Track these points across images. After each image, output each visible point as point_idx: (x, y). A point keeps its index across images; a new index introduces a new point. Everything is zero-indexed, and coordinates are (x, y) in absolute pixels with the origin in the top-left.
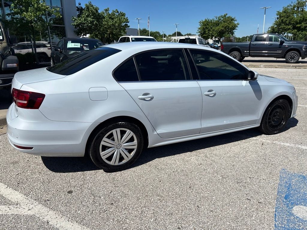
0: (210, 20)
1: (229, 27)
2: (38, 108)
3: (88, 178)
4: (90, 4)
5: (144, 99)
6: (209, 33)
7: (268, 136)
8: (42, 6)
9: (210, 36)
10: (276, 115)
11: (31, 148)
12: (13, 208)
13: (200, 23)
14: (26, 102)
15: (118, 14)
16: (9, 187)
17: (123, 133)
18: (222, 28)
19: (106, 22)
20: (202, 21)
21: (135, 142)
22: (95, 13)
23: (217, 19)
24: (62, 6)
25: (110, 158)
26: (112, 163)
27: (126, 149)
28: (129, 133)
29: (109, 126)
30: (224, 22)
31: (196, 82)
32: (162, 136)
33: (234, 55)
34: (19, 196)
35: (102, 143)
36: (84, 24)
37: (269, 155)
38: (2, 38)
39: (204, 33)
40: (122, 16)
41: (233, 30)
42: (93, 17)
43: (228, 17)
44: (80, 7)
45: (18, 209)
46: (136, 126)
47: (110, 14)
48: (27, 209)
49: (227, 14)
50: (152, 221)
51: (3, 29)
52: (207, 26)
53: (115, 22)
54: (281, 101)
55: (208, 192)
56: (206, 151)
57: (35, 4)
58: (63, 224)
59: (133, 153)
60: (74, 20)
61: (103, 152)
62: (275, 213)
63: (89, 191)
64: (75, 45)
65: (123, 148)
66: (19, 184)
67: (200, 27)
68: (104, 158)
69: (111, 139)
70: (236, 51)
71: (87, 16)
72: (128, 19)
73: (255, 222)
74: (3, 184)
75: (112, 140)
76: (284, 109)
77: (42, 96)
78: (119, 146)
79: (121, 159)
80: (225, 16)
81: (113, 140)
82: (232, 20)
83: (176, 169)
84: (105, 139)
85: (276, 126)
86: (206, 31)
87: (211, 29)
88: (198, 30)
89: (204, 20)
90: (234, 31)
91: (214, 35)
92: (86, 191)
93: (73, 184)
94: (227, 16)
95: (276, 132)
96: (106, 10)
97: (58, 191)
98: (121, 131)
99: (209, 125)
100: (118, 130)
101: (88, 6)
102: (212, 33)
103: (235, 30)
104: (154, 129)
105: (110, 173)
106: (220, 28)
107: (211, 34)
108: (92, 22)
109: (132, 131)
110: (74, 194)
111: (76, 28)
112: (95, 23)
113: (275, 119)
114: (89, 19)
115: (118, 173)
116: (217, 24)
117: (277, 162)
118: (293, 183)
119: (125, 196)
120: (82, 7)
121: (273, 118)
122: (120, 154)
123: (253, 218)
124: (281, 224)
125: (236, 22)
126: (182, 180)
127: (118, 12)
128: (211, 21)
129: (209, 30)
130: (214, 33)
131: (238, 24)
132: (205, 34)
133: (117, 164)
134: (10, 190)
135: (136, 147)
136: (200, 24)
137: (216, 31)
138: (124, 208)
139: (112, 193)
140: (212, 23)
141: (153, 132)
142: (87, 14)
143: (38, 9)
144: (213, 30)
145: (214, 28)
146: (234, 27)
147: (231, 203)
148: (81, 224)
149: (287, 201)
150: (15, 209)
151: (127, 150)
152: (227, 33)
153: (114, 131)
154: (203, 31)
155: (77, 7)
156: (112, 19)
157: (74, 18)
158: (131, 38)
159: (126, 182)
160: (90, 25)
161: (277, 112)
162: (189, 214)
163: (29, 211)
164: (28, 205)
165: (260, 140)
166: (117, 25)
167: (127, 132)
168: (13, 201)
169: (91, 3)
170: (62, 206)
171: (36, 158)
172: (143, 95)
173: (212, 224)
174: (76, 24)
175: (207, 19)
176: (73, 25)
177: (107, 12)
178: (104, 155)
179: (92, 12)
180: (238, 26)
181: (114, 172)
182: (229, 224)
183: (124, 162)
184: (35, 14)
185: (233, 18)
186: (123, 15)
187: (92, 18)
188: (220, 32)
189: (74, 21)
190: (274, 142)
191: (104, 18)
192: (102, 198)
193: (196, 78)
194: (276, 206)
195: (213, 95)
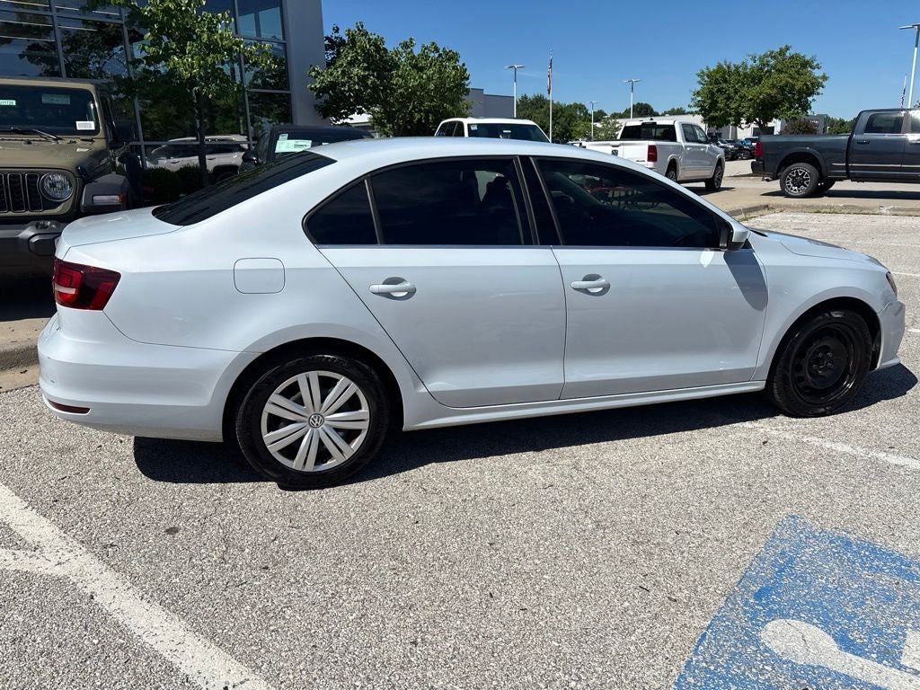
0: (734, 65)
1: (793, 86)
2: (101, 307)
3: (231, 499)
4: (359, 30)
5: (388, 295)
6: (729, 107)
7: (794, 420)
8: (221, 39)
9: (730, 115)
10: (822, 359)
11: (85, 410)
12: (23, 556)
13: (701, 75)
14: (72, 291)
15: (437, 55)
16: (31, 508)
17: (327, 385)
18: (769, 91)
19: (400, 80)
20: (706, 71)
21: (363, 411)
22: (372, 55)
23: (758, 62)
24: (284, 38)
25: (291, 451)
26: (295, 464)
27: (337, 430)
28: (345, 387)
29: (287, 364)
30: (780, 71)
31: (550, 250)
32: (443, 401)
33: (797, 175)
34: (46, 529)
35: (269, 409)
36: (343, 85)
37: (768, 476)
38: (93, 128)
39: (713, 105)
40: (449, 60)
41: (810, 95)
42: (365, 65)
43: (792, 57)
44: (336, 38)
45: (34, 560)
46: (367, 367)
47: (414, 57)
48: (54, 561)
49: (787, 48)
50: (351, 618)
51: (99, 103)
52: (724, 85)
53: (428, 77)
54: (836, 315)
55: (536, 561)
56: (584, 452)
57: (203, 32)
58: (126, 605)
59: (357, 443)
60: (313, 74)
61: (272, 433)
62: (704, 631)
63: (221, 531)
64: (296, 146)
65: (327, 425)
66: (56, 501)
67: (699, 87)
68: (273, 449)
69: (293, 398)
70: (803, 162)
71: (351, 64)
72: (466, 70)
73: (632, 648)
74: (19, 500)
75: (295, 401)
76: (852, 340)
77: (113, 277)
78: (316, 420)
79: (323, 455)
80: (782, 52)
81: (300, 402)
82: (806, 64)
83: (473, 495)
84: (275, 397)
85: (826, 392)
86: (719, 99)
87: (736, 93)
88: (693, 99)
89: (713, 67)
90: (810, 99)
91: (744, 113)
92: (212, 531)
93: (188, 510)
94: (788, 54)
95: (823, 410)
96: (405, 46)
97: (143, 525)
98: (321, 378)
99: (590, 376)
100: (314, 375)
101: (353, 35)
102: (739, 106)
103: (815, 97)
104: (419, 379)
105: (292, 493)
106: (764, 90)
107: (736, 109)
108: (363, 80)
109: (353, 380)
110: (179, 535)
111: (321, 97)
112: (369, 82)
113: (821, 370)
114: (355, 70)
115: (313, 495)
116: (755, 78)
117: (785, 496)
118: (803, 558)
119: (309, 550)
120: (341, 38)
121: (810, 365)
122: (321, 443)
123: (633, 638)
124: (706, 662)
125: (817, 73)
126: (477, 524)
127: (437, 50)
128: (737, 68)
129: (729, 98)
130: (743, 107)
131: (825, 78)
132: (716, 111)
133: (310, 467)
134: (31, 515)
135: (365, 426)
136: (699, 79)
137: (751, 100)
138: (292, 580)
139: (277, 542)
140: (739, 75)
141: (416, 386)
142: (349, 59)
143: (212, 47)
144: (741, 97)
145: (744, 91)
146: (811, 88)
147: (588, 595)
148: (169, 609)
149: (757, 604)
150: (27, 560)
151: (341, 433)
152: (787, 105)
153: (301, 378)
154: (709, 101)
155: (327, 38)
156: (421, 69)
157: (314, 70)
158: (469, 125)
159: (324, 518)
160: (357, 87)
161: (826, 349)
162: (458, 612)
163: (58, 568)
164: (60, 554)
165: (762, 430)
166: (432, 86)
167: (338, 384)
168: (29, 540)
169: (362, 26)
170: (140, 562)
171: (121, 442)
172: (384, 283)
173: (507, 642)
174: (318, 86)
175: (722, 63)
176: (311, 89)
177: (409, 50)
178: (273, 441)
179: (363, 50)
180: (824, 83)
181: (303, 490)
182: (557, 645)
183: (330, 464)
184: (203, 59)
185: (807, 58)
186: (452, 57)
187: (365, 69)
188: (763, 101)
189: (316, 77)
190: (805, 440)
191: (396, 66)
192: (247, 550)
194: (716, 614)
195: (601, 289)
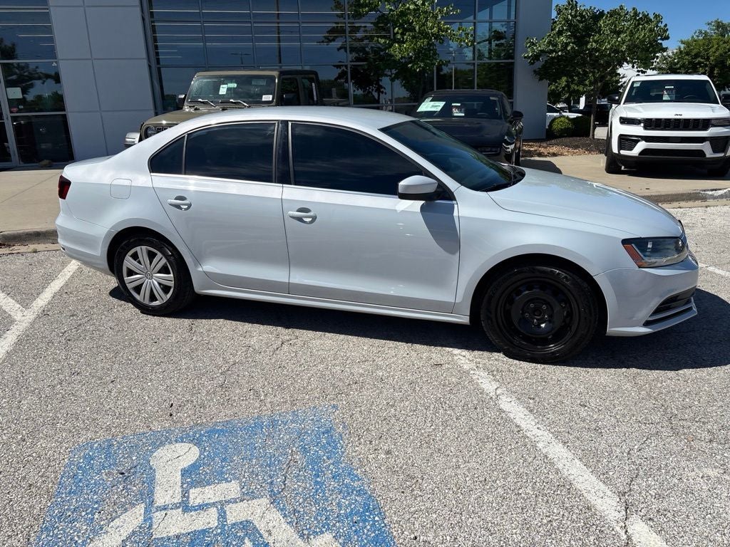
2: (65, 198)
5: (178, 206)
11: (64, 249)
12: (20, 309)
17: (151, 255)
21: (171, 275)
25: (138, 289)
26: (140, 298)
27: (159, 283)
28: (160, 258)
29: (131, 240)
32: (214, 279)
35: (126, 264)
42: (570, 34)
45: (19, 312)
48: (24, 314)
53: (622, 40)
59: (169, 294)
60: (528, 45)
61: (128, 277)
64: (433, 106)
66: (67, 293)
68: (129, 286)
69: (136, 260)
71: (559, 34)
78: (149, 275)
79: (152, 297)
81: (140, 263)
84: (128, 258)
98: (148, 251)
99: (306, 281)
100: (144, 249)
101: (560, 9)
108: (565, 47)
109: (164, 256)
110: (71, 318)
111: (533, 64)
112: (569, 49)
114: (561, 39)
115: (144, 317)
122: (151, 289)
127: (636, 14)
133: (147, 302)
134: (51, 296)
135: (172, 284)
141: (196, 266)
149: (200, 434)
151: (161, 286)
153: (138, 250)
156: (617, 33)
157: (529, 42)
163: (20, 317)
167: (157, 256)
168: (32, 305)
172: (175, 199)
174: (531, 55)
178: (130, 282)
183: (156, 303)
187: (567, 37)
193: (284, 179)
195: (310, 219)
